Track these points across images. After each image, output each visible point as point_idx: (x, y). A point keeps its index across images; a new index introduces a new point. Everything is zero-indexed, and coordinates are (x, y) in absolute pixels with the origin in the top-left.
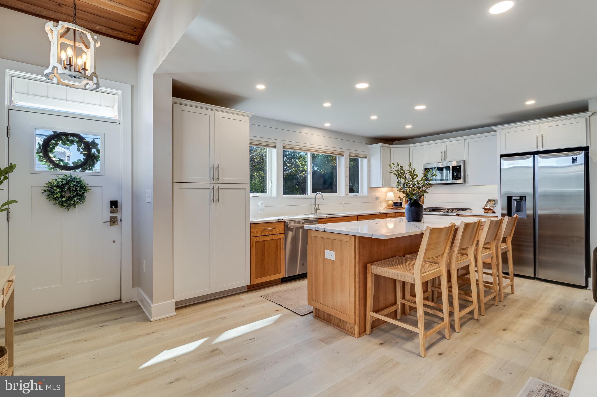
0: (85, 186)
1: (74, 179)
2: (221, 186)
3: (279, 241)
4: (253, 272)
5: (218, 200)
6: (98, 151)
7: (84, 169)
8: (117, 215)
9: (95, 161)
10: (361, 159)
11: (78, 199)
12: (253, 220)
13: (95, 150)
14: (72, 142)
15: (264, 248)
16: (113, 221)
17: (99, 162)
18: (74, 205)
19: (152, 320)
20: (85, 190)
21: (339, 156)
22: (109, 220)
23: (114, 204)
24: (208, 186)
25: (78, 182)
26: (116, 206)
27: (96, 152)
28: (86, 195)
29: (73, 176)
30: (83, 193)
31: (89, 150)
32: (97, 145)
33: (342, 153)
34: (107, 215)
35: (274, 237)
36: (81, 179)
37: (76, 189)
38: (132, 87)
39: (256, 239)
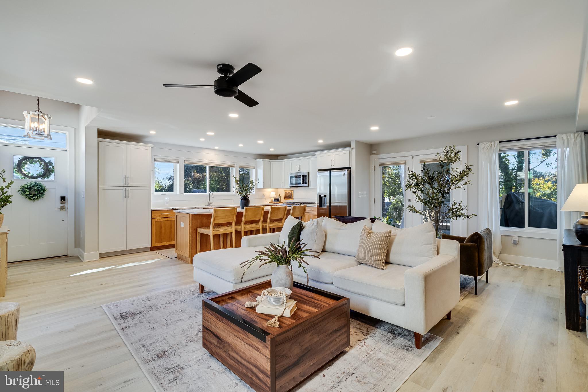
0: (44, 188)
1: (38, 184)
2: (130, 188)
3: (173, 221)
4: (154, 239)
5: (129, 196)
6: (53, 167)
7: (44, 178)
8: (65, 205)
9: (51, 173)
10: (251, 169)
11: (40, 195)
12: (153, 208)
13: (51, 166)
14: (36, 162)
15: (162, 226)
16: (62, 208)
17: (53, 174)
18: (37, 199)
19: (84, 261)
20: (44, 190)
21: (232, 167)
22: (60, 208)
23: (63, 198)
24: (122, 188)
25: (40, 186)
26: (64, 200)
27: (52, 168)
28: (45, 193)
29: (37, 182)
30: (43, 192)
31: (47, 166)
32: (52, 163)
33: (234, 165)
34: (59, 204)
35: (169, 219)
36: (42, 184)
37: (39, 189)
38: (75, 129)
39: (156, 220)
